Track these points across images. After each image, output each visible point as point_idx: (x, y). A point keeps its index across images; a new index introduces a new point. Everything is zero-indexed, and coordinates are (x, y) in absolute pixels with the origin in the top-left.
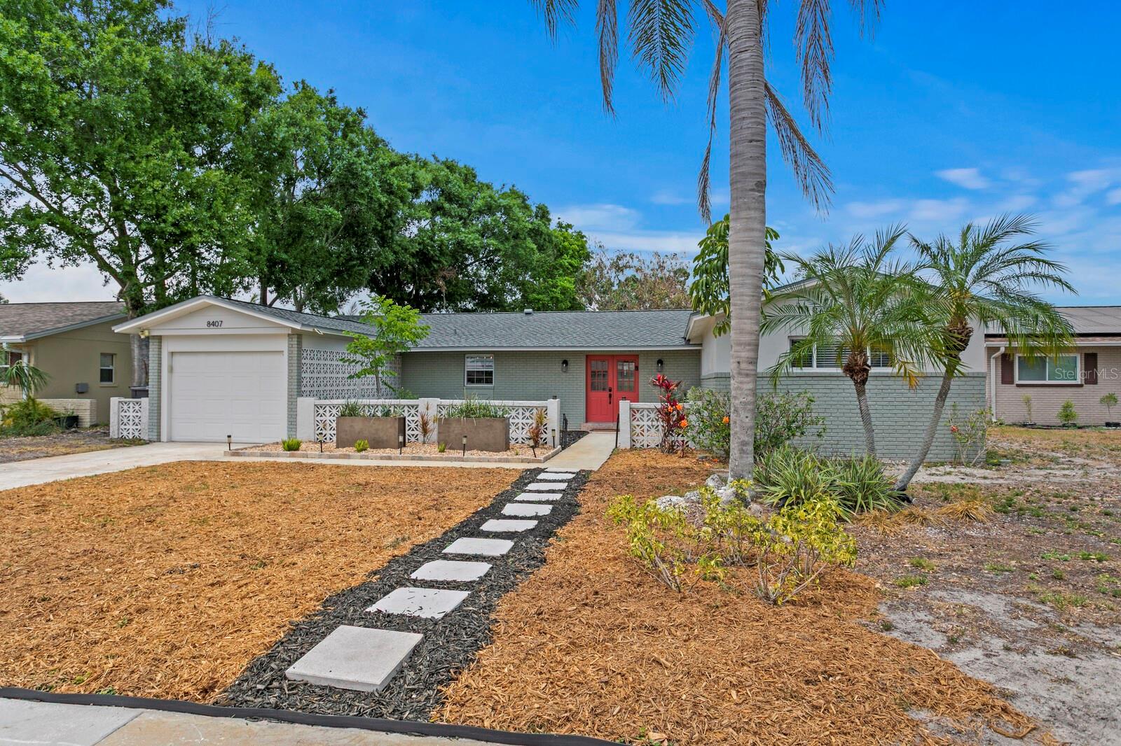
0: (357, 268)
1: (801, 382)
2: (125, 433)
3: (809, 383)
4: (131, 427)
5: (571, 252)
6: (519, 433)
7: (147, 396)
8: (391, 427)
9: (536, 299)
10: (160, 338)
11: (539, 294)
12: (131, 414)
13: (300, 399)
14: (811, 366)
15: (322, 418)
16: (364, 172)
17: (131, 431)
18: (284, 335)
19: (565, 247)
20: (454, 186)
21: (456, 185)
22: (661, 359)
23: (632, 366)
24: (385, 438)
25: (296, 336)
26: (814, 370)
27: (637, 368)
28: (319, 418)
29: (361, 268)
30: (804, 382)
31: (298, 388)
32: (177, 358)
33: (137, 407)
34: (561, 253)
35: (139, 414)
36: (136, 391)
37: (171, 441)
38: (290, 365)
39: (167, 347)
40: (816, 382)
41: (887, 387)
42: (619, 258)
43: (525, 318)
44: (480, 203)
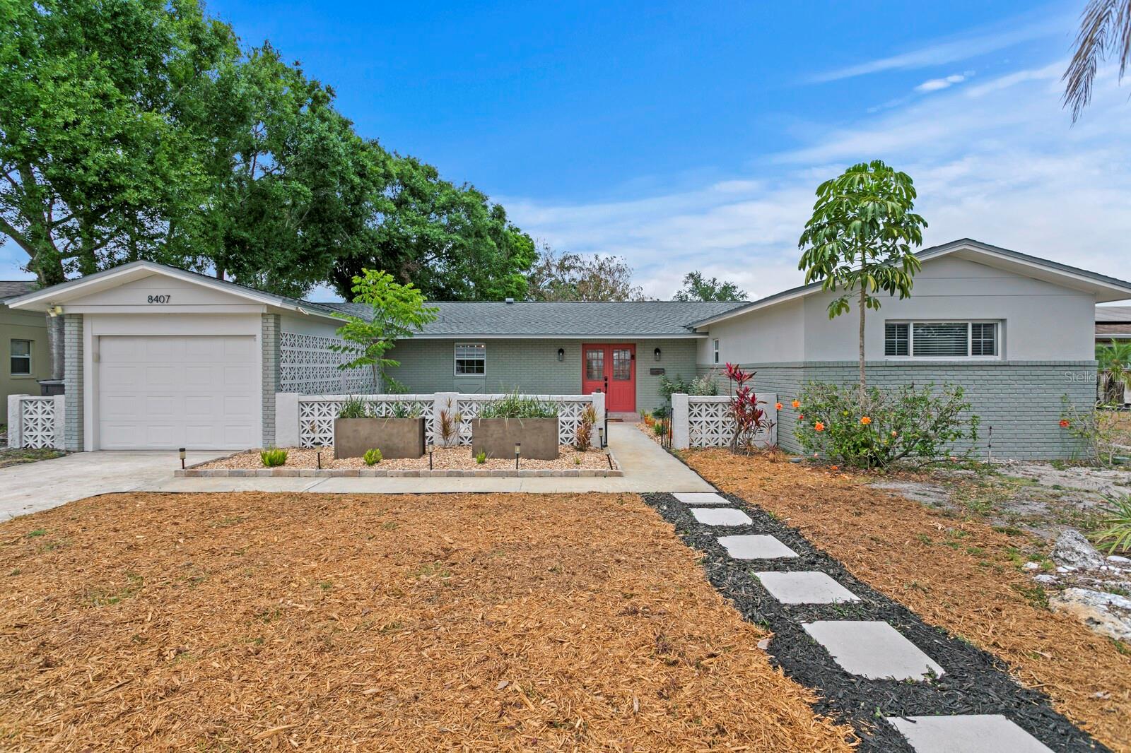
0: (323, 255)
1: (899, 373)
2: (31, 442)
3: (907, 373)
4: (39, 433)
5: (522, 252)
6: (568, 435)
7: (62, 392)
8: (409, 431)
9: (493, 293)
10: (80, 317)
11: (495, 288)
12: (39, 416)
13: (279, 395)
14: (906, 353)
15: (308, 419)
16: (336, 149)
17: (39, 439)
18: (255, 315)
19: (517, 247)
20: (418, 181)
21: (419, 181)
22: (658, 348)
23: (628, 355)
24: (401, 446)
25: (273, 317)
26: (911, 358)
27: (633, 357)
28: (304, 419)
29: (328, 255)
30: (902, 373)
31: (276, 382)
32: (105, 344)
33: (48, 408)
34: (513, 252)
35: (51, 416)
36: (47, 386)
37: (99, 450)
38: (265, 352)
39: (90, 330)
40: (916, 373)
41: (993, 378)
42: (565, 259)
43: (508, 307)
44: (443, 199)
